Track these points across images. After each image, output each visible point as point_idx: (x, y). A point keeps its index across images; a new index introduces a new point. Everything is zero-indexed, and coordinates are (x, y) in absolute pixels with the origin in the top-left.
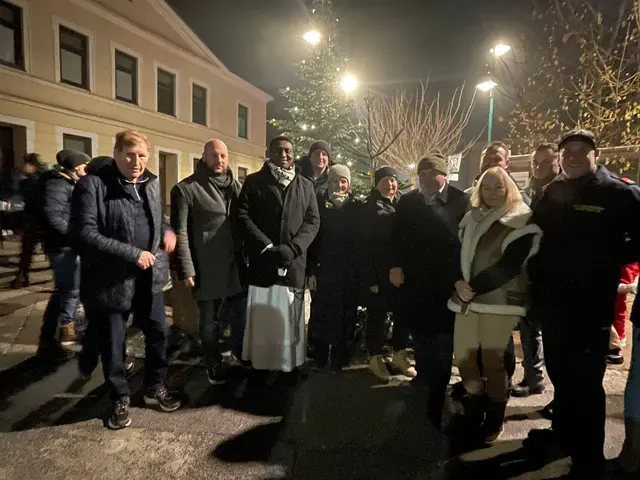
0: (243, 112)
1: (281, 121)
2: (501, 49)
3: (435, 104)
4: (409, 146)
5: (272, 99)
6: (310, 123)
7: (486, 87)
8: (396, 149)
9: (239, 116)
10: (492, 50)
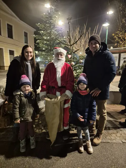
0: (26, 35)
1: (37, 36)
2: (110, 12)
3: (89, 32)
4: (80, 46)
5: (36, 30)
6: (47, 36)
7: (106, 25)
8: (76, 47)
9: (25, 36)
10: (108, 13)
